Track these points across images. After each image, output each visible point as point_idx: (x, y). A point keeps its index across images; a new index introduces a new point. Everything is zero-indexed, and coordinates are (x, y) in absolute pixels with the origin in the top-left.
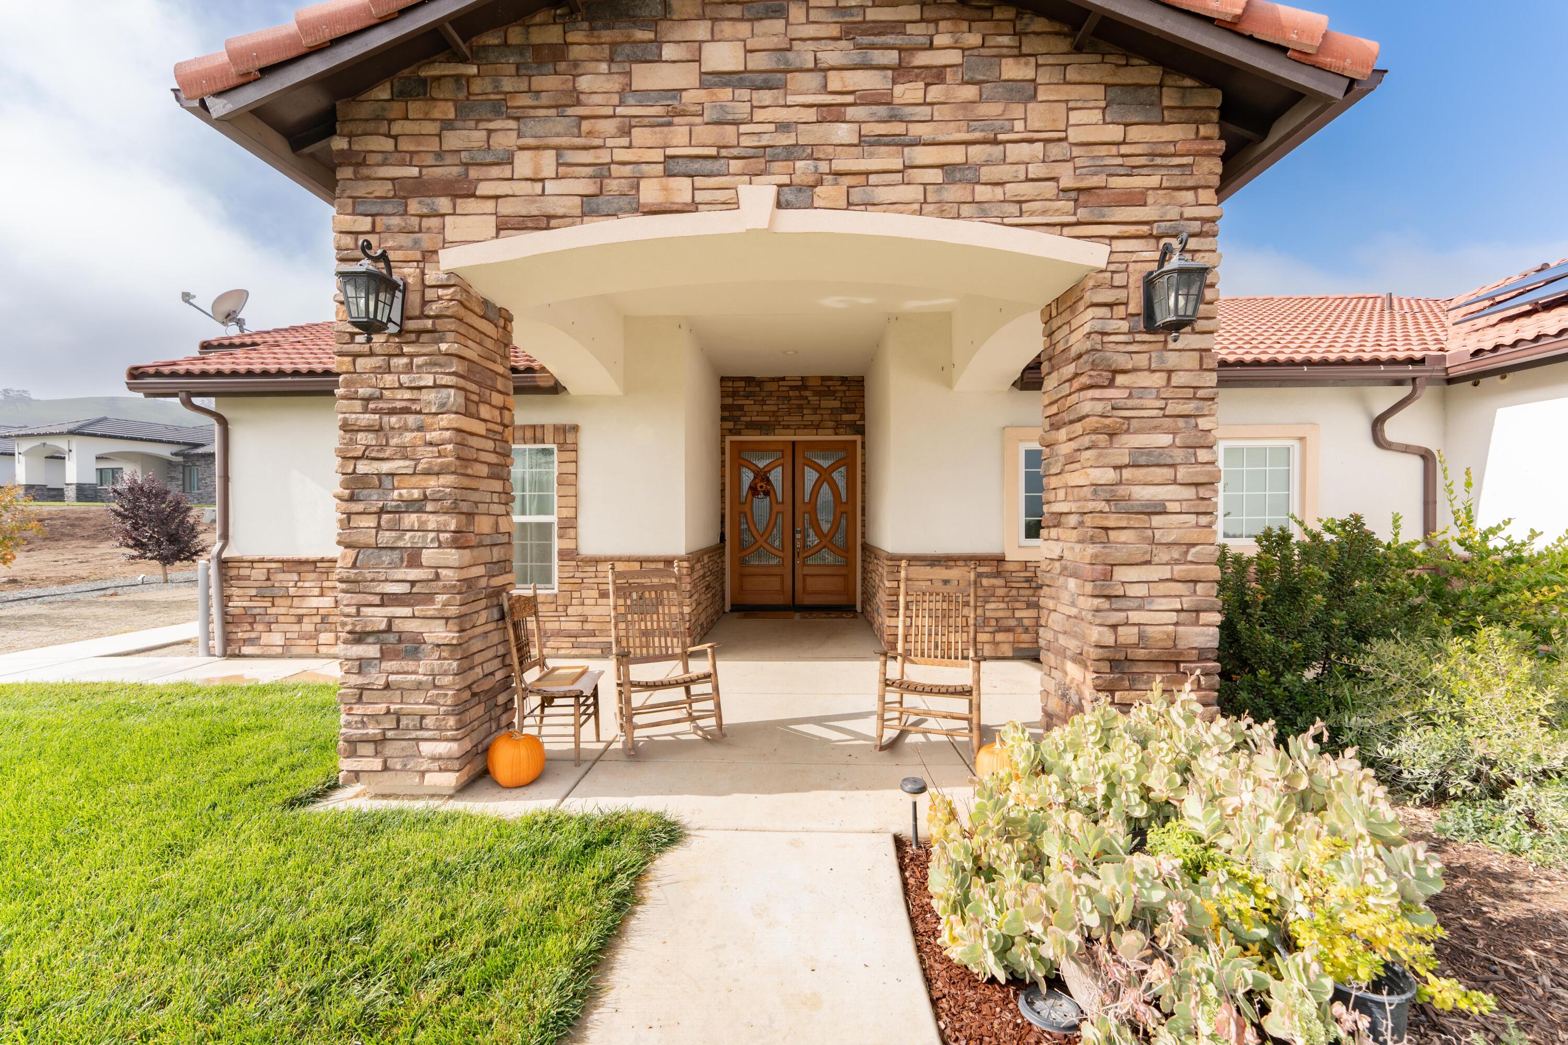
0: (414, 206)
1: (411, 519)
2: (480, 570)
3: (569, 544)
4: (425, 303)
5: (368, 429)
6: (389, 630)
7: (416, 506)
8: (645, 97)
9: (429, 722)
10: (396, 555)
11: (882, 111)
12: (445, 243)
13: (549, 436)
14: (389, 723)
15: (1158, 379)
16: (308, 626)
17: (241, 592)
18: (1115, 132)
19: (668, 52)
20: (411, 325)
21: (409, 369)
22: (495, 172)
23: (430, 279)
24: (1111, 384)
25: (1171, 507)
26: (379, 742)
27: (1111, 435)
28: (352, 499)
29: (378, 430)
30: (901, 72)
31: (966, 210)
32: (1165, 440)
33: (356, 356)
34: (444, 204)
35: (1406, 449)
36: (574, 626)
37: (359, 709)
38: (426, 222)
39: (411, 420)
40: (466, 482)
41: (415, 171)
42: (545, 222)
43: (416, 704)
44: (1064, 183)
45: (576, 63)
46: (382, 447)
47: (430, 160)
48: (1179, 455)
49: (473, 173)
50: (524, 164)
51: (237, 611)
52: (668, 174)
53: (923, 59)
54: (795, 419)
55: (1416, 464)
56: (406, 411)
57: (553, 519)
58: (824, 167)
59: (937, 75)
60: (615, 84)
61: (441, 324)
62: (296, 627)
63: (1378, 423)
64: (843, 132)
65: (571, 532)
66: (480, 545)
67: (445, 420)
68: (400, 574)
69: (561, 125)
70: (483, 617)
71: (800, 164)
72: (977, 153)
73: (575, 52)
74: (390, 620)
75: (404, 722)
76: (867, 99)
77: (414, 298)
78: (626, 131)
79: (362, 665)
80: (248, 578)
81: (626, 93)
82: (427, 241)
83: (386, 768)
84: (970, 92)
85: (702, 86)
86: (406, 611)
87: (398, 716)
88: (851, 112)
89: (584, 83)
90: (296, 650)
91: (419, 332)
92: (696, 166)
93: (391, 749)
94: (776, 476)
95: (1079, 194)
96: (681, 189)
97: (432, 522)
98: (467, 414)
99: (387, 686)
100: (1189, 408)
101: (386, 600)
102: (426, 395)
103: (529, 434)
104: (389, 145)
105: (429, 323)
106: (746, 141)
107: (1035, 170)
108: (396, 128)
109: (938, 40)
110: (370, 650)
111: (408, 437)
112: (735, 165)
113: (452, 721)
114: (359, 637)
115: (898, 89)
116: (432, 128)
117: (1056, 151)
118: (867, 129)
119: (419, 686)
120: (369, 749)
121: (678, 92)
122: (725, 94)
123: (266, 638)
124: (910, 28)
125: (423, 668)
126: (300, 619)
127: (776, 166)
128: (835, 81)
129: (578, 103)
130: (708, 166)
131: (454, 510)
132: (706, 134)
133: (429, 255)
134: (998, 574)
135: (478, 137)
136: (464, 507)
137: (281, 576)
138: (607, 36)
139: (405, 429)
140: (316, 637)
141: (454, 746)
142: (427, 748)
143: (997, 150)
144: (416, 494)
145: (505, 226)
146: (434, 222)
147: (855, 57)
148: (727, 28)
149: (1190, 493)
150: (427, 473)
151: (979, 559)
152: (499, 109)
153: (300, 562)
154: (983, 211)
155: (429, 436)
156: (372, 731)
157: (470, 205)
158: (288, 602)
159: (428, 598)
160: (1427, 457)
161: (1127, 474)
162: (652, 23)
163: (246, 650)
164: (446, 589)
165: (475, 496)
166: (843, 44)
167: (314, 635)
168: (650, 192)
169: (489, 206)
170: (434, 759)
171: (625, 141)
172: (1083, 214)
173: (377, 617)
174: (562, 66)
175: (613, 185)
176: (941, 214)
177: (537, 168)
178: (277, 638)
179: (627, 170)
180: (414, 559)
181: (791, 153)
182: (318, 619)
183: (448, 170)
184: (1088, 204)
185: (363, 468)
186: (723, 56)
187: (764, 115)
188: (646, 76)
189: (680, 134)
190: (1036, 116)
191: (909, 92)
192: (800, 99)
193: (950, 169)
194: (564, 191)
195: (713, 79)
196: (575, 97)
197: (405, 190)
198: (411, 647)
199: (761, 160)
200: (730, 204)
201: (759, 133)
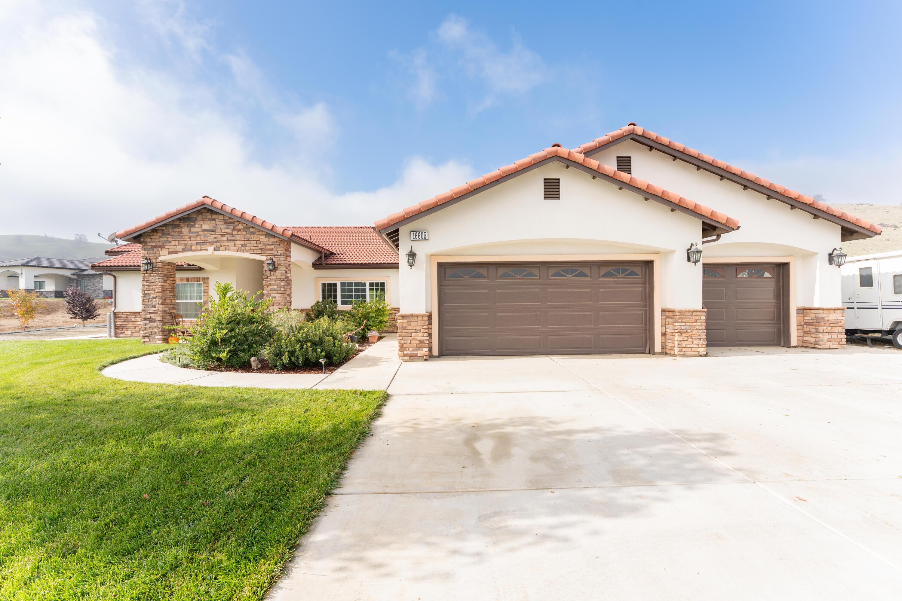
0: (155, 249)
1: (154, 300)
2: (168, 309)
4: (156, 265)
5: (147, 286)
6: (150, 318)
7: (155, 298)
8: (193, 233)
9: (157, 333)
10: (151, 306)
11: (231, 235)
12: (160, 256)
13: (201, 280)
14: (150, 333)
15: (275, 277)
16: (137, 329)
17: (119, 320)
18: (267, 239)
19: (196, 226)
20: (154, 269)
21: (154, 276)
22: (168, 244)
23: (157, 261)
24: (267, 278)
25: (277, 297)
26: (148, 336)
27: (268, 286)
28: (144, 297)
29: (149, 286)
30: (234, 229)
31: (244, 251)
32: (276, 287)
33: (145, 274)
34: (160, 249)
37: (145, 331)
38: (157, 252)
39: (154, 284)
40: (164, 294)
41: (155, 244)
42: (177, 252)
43: (155, 330)
44: (259, 247)
45: (182, 227)
46: (149, 289)
47: (157, 242)
48: (278, 289)
49: (165, 244)
50: (173, 243)
51: (118, 326)
52: (197, 245)
53: (237, 228)
56: (153, 283)
57: (202, 301)
58: (222, 244)
59: (240, 230)
60: (188, 230)
61: (159, 269)
62: (134, 329)
64: (225, 239)
65: (207, 304)
66: (167, 305)
67: (160, 284)
68: (152, 309)
69: (179, 237)
70: (168, 317)
71: (218, 244)
72: (246, 242)
73: (181, 225)
74: (150, 317)
75: (153, 333)
76: (228, 234)
77: (155, 264)
78: (190, 238)
79: (146, 324)
80: (121, 317)
81: (190, 232)
82: (157, 255)
83: (150, 341)
84: (245, 233)
85: (202, 231)
86: (153, 315)
87: (152, 332)
88: (226, 236)
89: (183, 230)
90: (134, 335)
91: (155, 270)
92: (201, 244)
93: (150, 338)
96: (199, 247)
97: (158, 300)
98: (164, 283)
99: (150, 327)
100: (279, 282)
101: (150, 313)
102: (156, 280)
103: (196, 280)
104: (150, 240)
105: (157, 269)
106: (209, 240)
107: (255, 245)
108: (152, 237)
109: (239, 225)
110: (147, 322)
111: (154, 287)
112: (208, 244)
113: (161, 333)
114: (145, 319)
115: (233, 232)
116: (158, 237)
117: (258, 242)
118: (228, 238)
119: (155, 327)
120: (147, 338)
121: (198, 232)
122: (206, 232)
123: (126, 332)
124: (235, 223)
125: (156, 324)
126: (135, 327)
127: (214, 244)
128: (223, 231)
129: (182, 233)
130: (203, 244)
131: (161, 299)
132: (203, 239)
133: (157, 258)
135: (165, 239)
136: (163, 298)
137: (130, 316)
138: (186, 223)
139: (153, 285)
140: (140, 332)
141: (161, 337)
142: (156, 337)
143: (249, 242)
144: (155, 296)
145: (170, 253)
146: (158, 252)
147: (226, 227)
148: (206, 222)
149: (280, 295)
150: (157, 293)
152: (169, 234)
153: (135, 313)
154: (247, 251)
155: (157, 287)
156: (147, 335)
157: (164, 249)
158: (132, 323)
159: (157, 313)
161: (270, 292)
162: (194, 221)
163: (121, 335)
164: (160, 311)
165: (166, 296)
166: (225, 225)
167: (139, 331)
168: (194, 248)
169: (167, 249)
170: (158, 339)
171: (189, 240)
172: (262, 252)
173: (148, 316)
174: (179, 228)
175: (188, 247)
176: (241, 252)
177: (175, 244)
178: (129, 332)
179: (190, 244)
180: (154, 307)
181: (216, 242)
182: (140, 327)
183: (160, 244)
184: (263, 250)
185: (146, 292)
186: (205, 227)
187: (212, 236)
188: (193, 230)
189: (198, 239)
190: (255, 237)
191: (235, 233)
192: (218, 234)
193: (242, 245)
194: (180, 248)
195: (204, 230)
196: (181, 233)
197: (153, 247)
198: (154, 321)
199: (212, 243)
200: (207, 250)
201: (211, 239)
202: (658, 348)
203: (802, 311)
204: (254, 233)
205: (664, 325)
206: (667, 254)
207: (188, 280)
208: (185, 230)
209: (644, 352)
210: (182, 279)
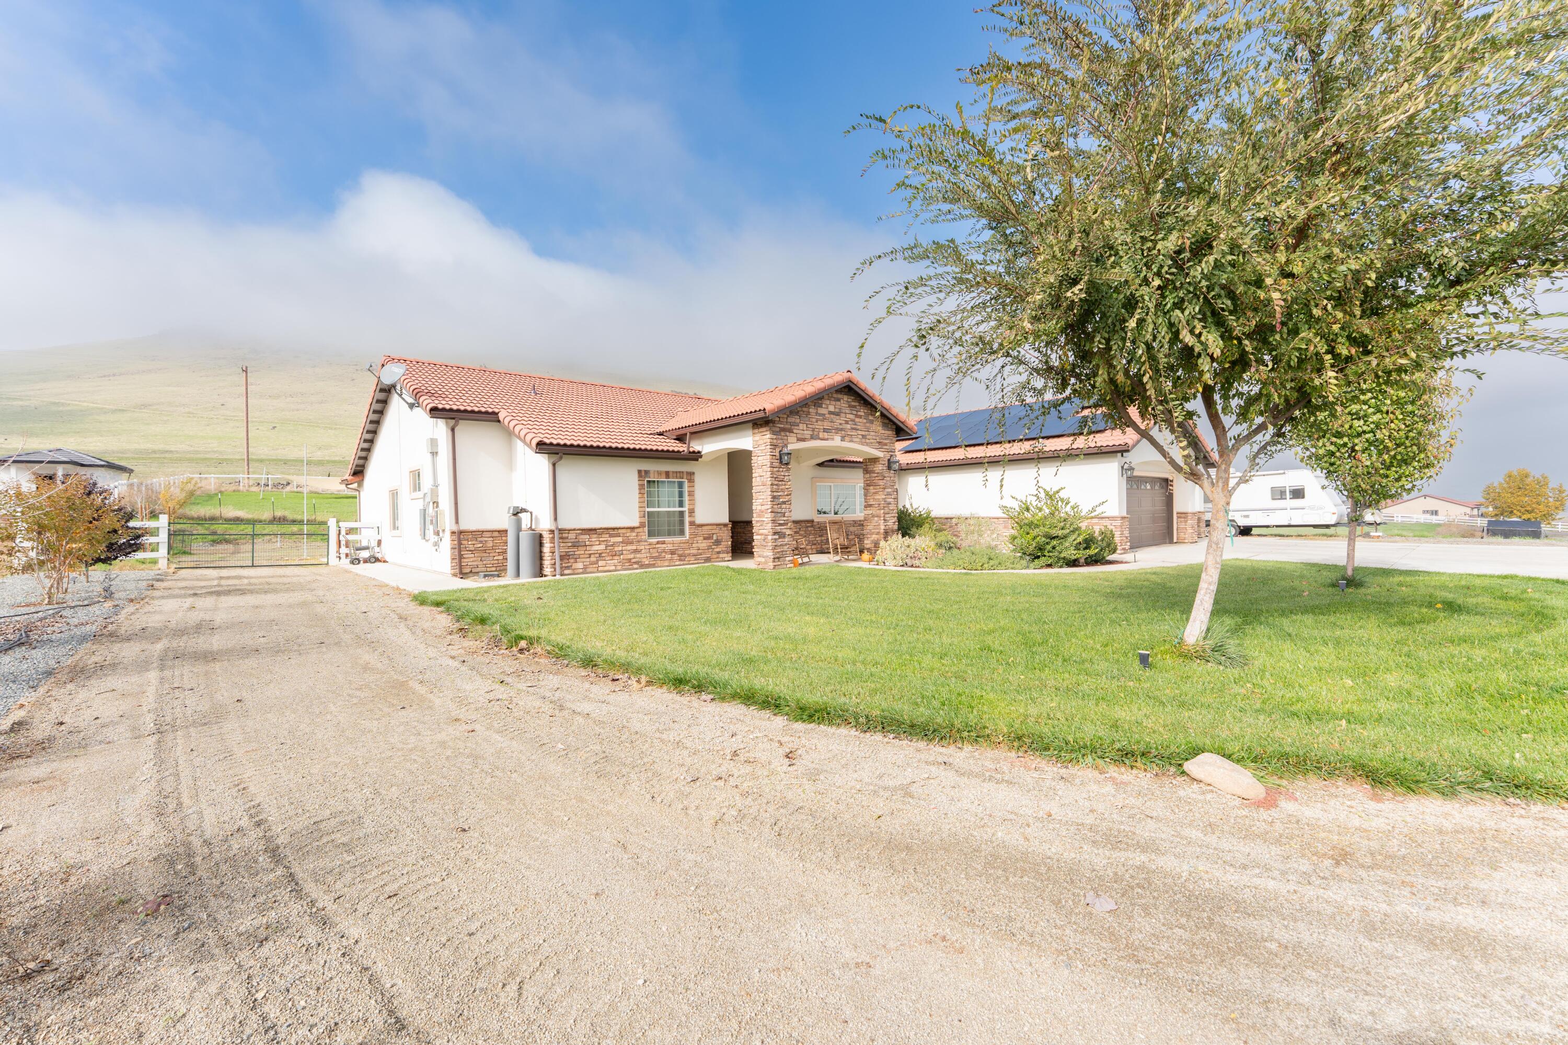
0: (783, 434)
1: (784, 506)
3: (692, 519)
6: (780, 532)
7: (784, 503)
8: (820, 415)
9: (788, 552)
11: (854, 423)
12: (789, 443)
14: (781, 553)
16: (593, 559)
17: (565, 544)
18: (884, 431)
26: (779, 557)
30: (857, 416)
31: (865, 444)
34: (788, 433)
36: (695, 552)
42: (803, 440)
44: (877, 440)
47: (785, 424)
50: (801, 427)
53: (859, 413)
57: (686, 509)
58: (846, 433)
59: (861, 417)
60: (815, 411)
65: (692, 514)
69: (807, 419)
71: (843, 432)
72: (866, 433)
74: (780, 529)
76: (851, 420)
78: (817, 421)
80: (567, 538)
81: (817, 413)
84: (865, 421)
85: (829, 413)
86: (783, 527)
88: (850, 423)
90: (588, 570)
92: (828, 431)
95: (879, 443)
96: (826, 435)
99: (780, 545)
102: (785, 477)
104: (778, 419)
106: (835, 427)
107: (874, 437)
109: (861, 410)
110: (777, 537)
111: (782, 486)
112: (834, 431)
117: (876, 434)
118: (852, 426)
120: (777, 560)
121: (824, 415)
122: (832, 416)
123: (573, 566)
124: (857, 407)
126: (589, 556)
127: (840, 432)
128: (847, 416)
132: (830, 424)
134: (812, 526)
135: (793, 420)
137: (582, 537)
143: (869, 432)
144: (784, 500)
145: (799, 440)
146: (786, 438)
147: (850, 411)
148: (832, 402)
151: (808, 521)
152: (797, 414)
153: (591, 530)
154: (867, 444)
157: (792, 434)
158: (585, 548)
159: (786, 524)
166: (849, 409)
167: (597, 562)
168: (821, 435)
169: (796, 435)
170: (789, 561)
171: (817, 423)
175: (815, 433)
176: (862, 444)
177: (803, 428)
178: (580, 565)
179: (817, 430)
180: (783, 515)
181: (842, 430)
183: (788, 426)
184: (881, 443)
185: (775, 494)
186: (831, 408)
187: (838, 421)
188: (821, 411)
189: (825, 424)
190: (874, 427)
191: (857, 420)
192: (842, 419)
193: (863, 435)
194: (808, 433)
195: (831, 413)
196: (810, 414)
197: (782, 430)
199: (838, 430)
200: (833, 439)
201: (836, 425)
202: (1175, 540)
204: (872, 422)
205: (1178, 522)
207: (667, 474)
209: (1165, 543)
210: (659, 473)
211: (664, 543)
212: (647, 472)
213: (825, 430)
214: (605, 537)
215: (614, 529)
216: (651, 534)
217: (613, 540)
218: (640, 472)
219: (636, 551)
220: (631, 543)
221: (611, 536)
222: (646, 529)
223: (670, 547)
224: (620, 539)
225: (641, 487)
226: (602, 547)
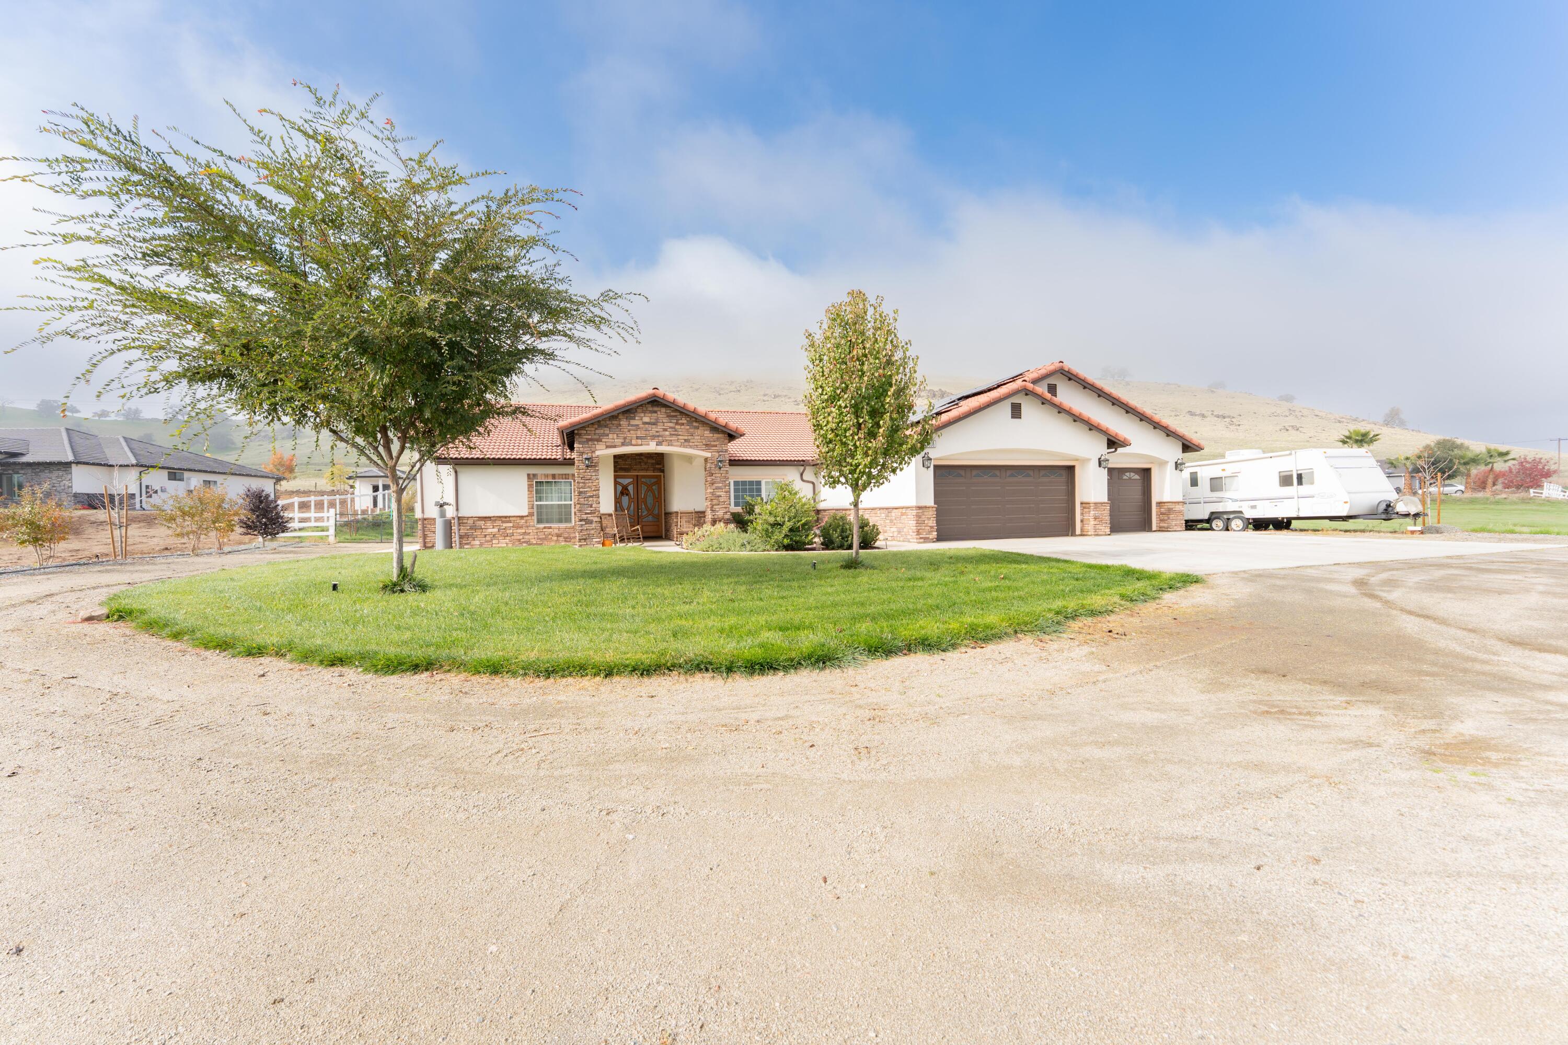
0: (590, 443)
4: (593, 460)
5: (582, 483)
7: (592, 497)
8: (632, 425)
9: (594, 535)
10: (588, 505)
11: (674, 430)
12: (596, 450)
13: (570, 477)
14: (587, 536)
16: (488, 538)
17: (464, 528)
18: (712, 435)
19: (638, 419)
20: (591, 464)
21: (590, 472)
22: (605, 437)
23: (594, 456)
24: (712, 476)
25: (722, 496)
26: (585, 539)
27: (712, 484)
28: (579, 496)
29: (584, 483)
30: (677, 424)
31: (688, 447)
33: (581, 469)
35: (808, 482)
37: (581, 533)
38: (592, 446)
39: (590, 481)
42: (615, 447)
43: (592, 532)
44: (704, 443)
45: (620, 419)
46: (585, 486)
47: (596, 436)
48: (723, 487)
50: (611, 436)
51: (462, 534)
53: (680, 421)
54: (638, 467)
55: (811, 485)
56: (589, 479)
57: (572, 503)
58: (664, 439)
59: (683, 424)
60: (627, 423)
61: (596, 464)
62: (484, 539)
63: (802, 475)
64: (667, 433)
68: (588, 509)
69: (617, 430)
71: (660, 438)
72: (690, 437)
73: (620, 417)
76: (671, 428)
77: (591, 460)
78: (629, 432)
79: (582, 525)
80: (466, 523)
81: (629, 425)
82: (592, 449)
83: (587, 544)
84: (688, 427)
85: (642, 424)
86: (590, 515)
87: (589, 534)
88: (669, 430)
89: (622, 423)
90: (484, 546)
91: (592, 466)
92: (642, 438)
93: (587, 541)
94: (631, 488)
95: (706, 445)
96: (639, 442)
97: (595, 499)
99: (586, 529)
100: (724, 480)
101: (586, 514)
102: (593, 477)
103: (564, 476)
104: (586, 432)
105: (594, 464)
106: (650, 434)
107: (701, 440)
109: (683, 417)
110: (583, 523)
112: (649, 438)
113: (599, 535)
114: (581, 520)
115: (676, 427)
116: (593, 429)
117: (703, 437)
118: (671, 432)
119: (593, 529)
120: (583, 541)
121: (638, 425)
122: (647, 425)
123: (473, 543)
124: (678, 415)
125: (594, 525)
126: (485, 536)
127: (656, 438)
128: (666, 424)
130: (644, 438)
132: (644, 433)
133: (593, 452)
135: (602, 431)
137: (479, 522)
138: (627, 417)
139: (589, 483)
141: (599, 539)
143: (693, 437)
144: (591, 494)
145: (607, 447)
146: (594, 446)
147: (669, 421)
148: (650, 415)
149: (725, 493)
150: (594, 491)
152: (606, 426)
154: (691, 447)
155: (594, 484)
158: (481, 531)
159: (594, 513)
160: (813, 483)
161: (715, 490)
162: (636, 415)
163: (465, 547)
166: (667, 418)
167: (491, 540)
168: (634, 442)
169: (605, 443)
170: (596, 542)
172: (707, 448)
173: (585, 517)
174: (618, 420)
175: (627, 441)
176: (684, 447)
177: (613, 437)
178: (477, 542)
179: (630, 438)
180: (591, 506)
181: (658, 436)
183: (596, 439)
184: (708, 446)
185: (582, 490)
186: (646, 419)
187: (654, 430)
188: (633, 422)
189: (639, 432)
190: (699, 432)
191: (678, 427)
192: (660, 427)
193: (685, 440)
194: (618, 441)
195: (644, 423)
196: (620, 425)
197: (588, 440)
198: (591, 522)
199: (653, 437)
201: (653, 432)
202: (1078, 531)
203: (1160, 504)
204: (697, 428)
205: (1082, 514)
206: (1085, 461)
208: (624, 422)
209: (1067, 535)
210: (547, 476)
211: (550, 528)
212: (535, 475)
213: (637, 438)
214: (498, 523)
215: (506, 517)
216: (540, 521)
217: (505, 525)
218: (528, 475)
219: (525, 533)
220: (521, 527)
221: (503, 522)
222: (535, 518)
223: (556, 531)
224: (511, 525)
225: (530, 486)
226: (496, 530)
